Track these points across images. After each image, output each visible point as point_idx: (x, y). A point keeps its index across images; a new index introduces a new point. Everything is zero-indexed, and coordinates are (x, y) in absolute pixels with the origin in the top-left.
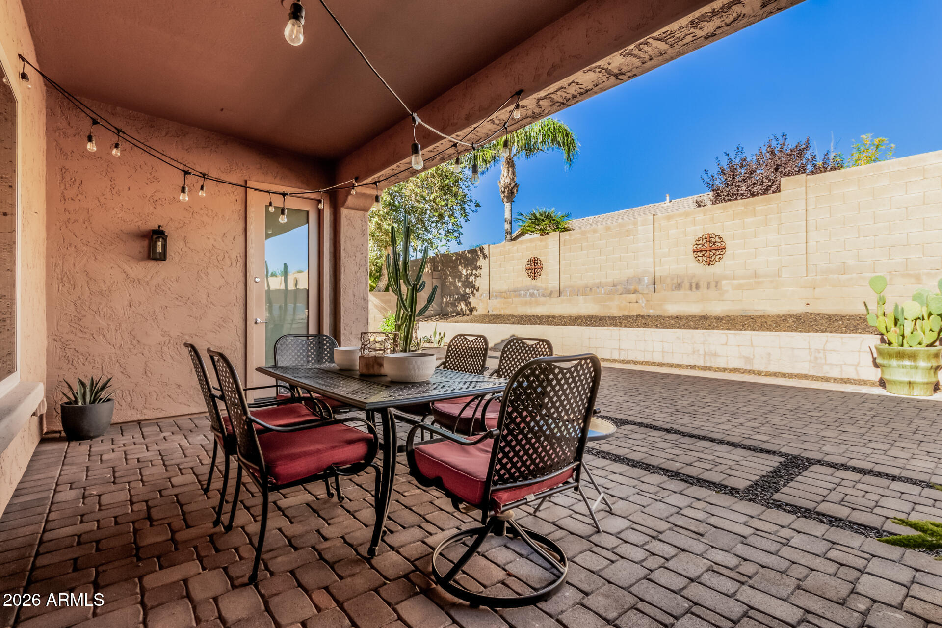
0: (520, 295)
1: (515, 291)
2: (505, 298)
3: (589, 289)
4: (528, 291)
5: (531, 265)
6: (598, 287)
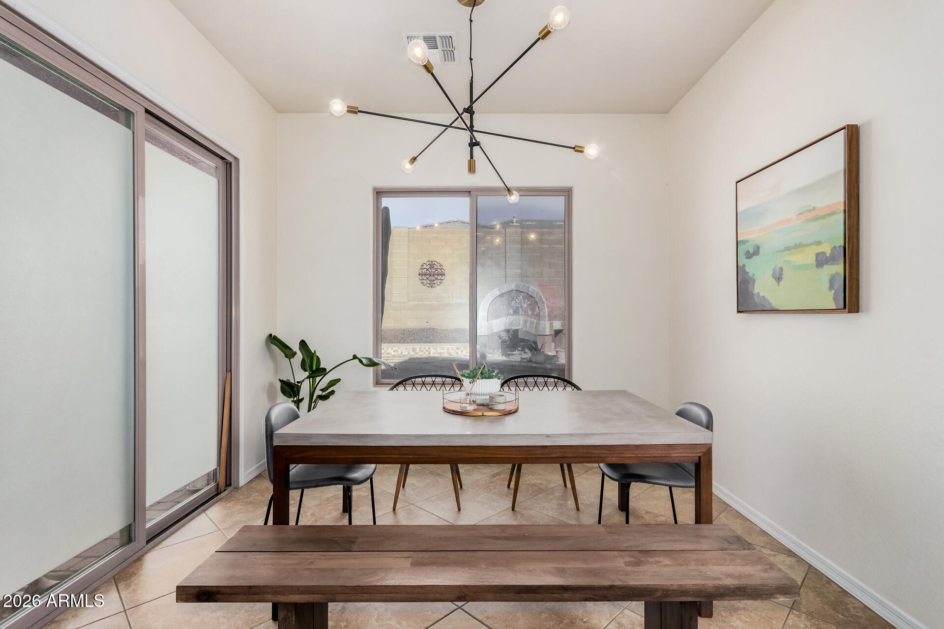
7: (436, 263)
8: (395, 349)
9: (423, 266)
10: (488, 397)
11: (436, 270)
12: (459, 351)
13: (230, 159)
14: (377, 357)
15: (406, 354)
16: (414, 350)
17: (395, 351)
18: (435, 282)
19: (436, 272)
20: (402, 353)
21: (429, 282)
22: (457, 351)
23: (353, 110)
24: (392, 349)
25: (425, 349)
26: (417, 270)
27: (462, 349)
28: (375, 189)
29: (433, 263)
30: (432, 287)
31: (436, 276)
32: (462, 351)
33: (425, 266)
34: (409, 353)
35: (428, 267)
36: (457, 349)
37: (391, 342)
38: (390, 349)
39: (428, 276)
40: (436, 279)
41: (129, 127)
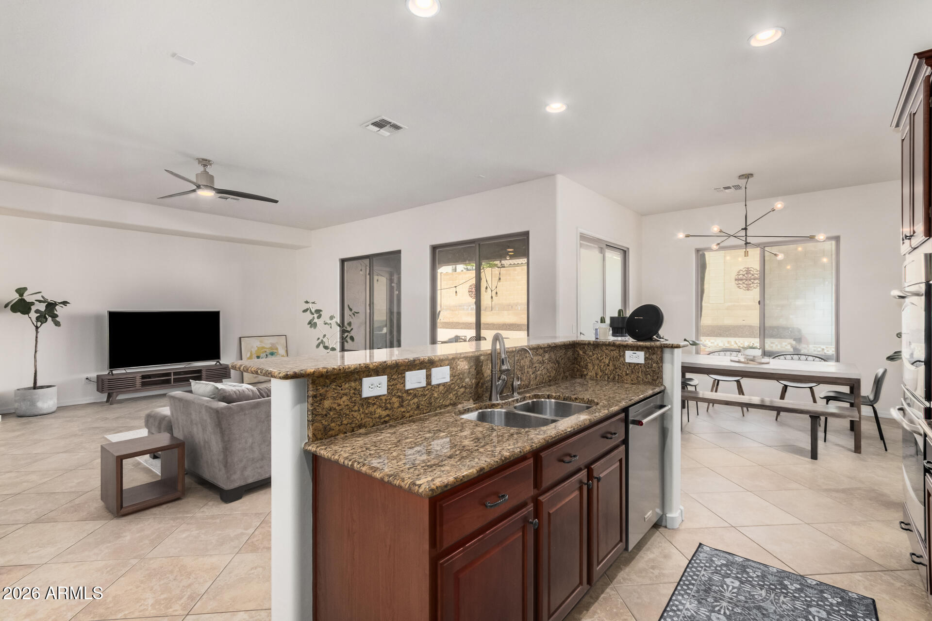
0: (464, 309)
1: (460, 306)
2: (453, 310)
3: (510, 307)
4: (470, 306)
5: (472, 289)
6: (516, 305)
7: (752, 269)
8: (712, 341)
9: (739, 272)
10: (752, 357)
11: (753, 275)
12: (774, 346)
13: (625, 249)
14: (698, 341)
15: (722, 345)
16: (728, 342)
17: (712, 343)
18: (752, 285)
19: (752, 277)
20: (718, 345)
21: (745, 286)
22: (772, 345)
23: (687, 236)
24: (709, 341)
25: (739, 342)
26: (734, 275)
27: (777, 343)
28: (696, 249)
29: (750, 269)
30: (748, 290)
31: (752, 281)
32: (777, 345)
33: (741, 273)
34: (724, 345)
35: (745, 273)
36: (772, 343)
37: (708, 335)
38: (707, 341)
39: (744, 281)
40: (753, 283)
41: (602, 253)
